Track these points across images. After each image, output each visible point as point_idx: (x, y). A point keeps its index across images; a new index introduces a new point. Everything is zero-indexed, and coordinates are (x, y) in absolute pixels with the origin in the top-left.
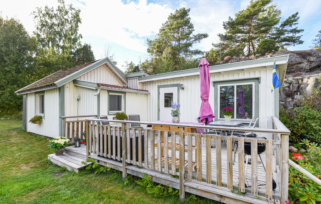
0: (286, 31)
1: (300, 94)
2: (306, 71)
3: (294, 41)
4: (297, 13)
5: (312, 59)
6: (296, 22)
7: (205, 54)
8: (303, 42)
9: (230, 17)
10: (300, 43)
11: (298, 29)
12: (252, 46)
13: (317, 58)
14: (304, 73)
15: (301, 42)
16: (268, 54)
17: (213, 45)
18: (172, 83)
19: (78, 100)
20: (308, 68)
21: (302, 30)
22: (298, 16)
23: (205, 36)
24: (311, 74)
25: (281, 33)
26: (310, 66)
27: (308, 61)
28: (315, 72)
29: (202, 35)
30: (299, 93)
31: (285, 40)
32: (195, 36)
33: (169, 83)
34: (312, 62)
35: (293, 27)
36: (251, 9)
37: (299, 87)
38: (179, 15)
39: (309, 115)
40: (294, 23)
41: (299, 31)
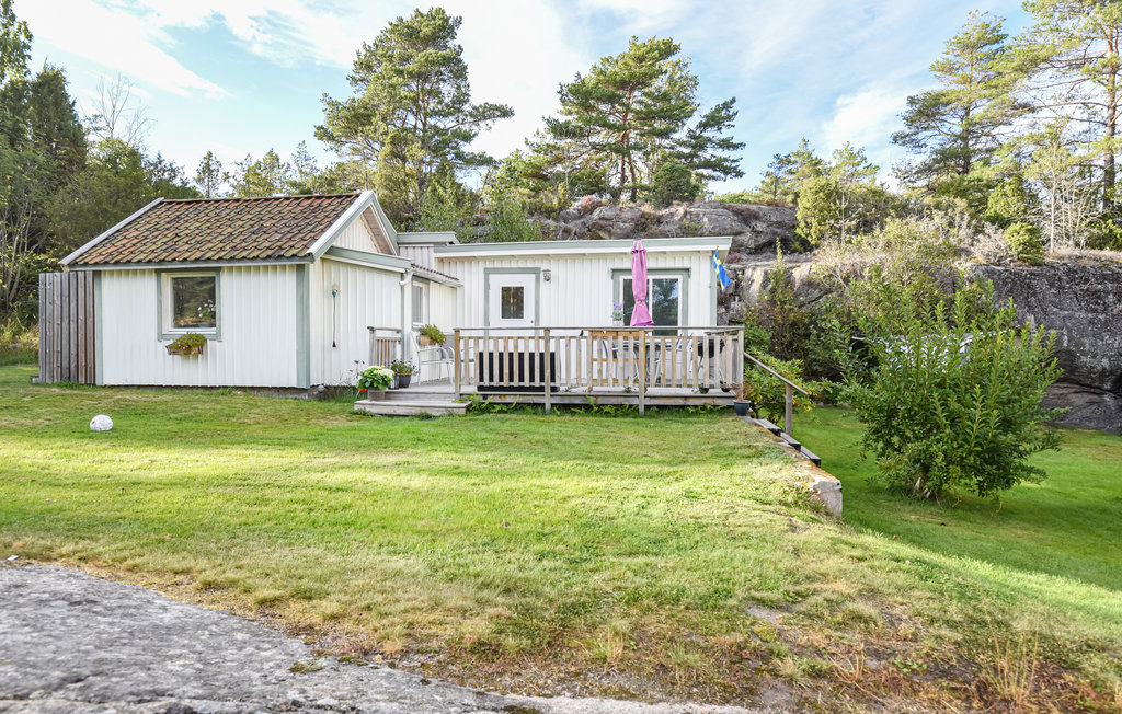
0: (709, 140)
1: (739, 301)
2: (748, 251)
3: (726, 171)
4: (733, 101)
5: (760, 227)
6: (731, 123)
7: (502, 167)
8: (743, 173)
9: (578, 75)
10: (736, 176)
11: (735, 141)
12: (630, 163)
13: (768, 226)
14: (744, 257)
15: (739, 174)
16: (678, 205)
17: (527, 143)
18: (522, 265)
19: (334, 294)
20: (752, 246)
21: (741, 144)
22: (735, 107)
23: (506, 113)
24: (758, 260)
25: (699, 143)
26: (755, 241)
27: (754, 230)
28: (764, 255)
29: (498, 109)
30: (737, 298)
31: (707, 164)
32: (475, 108)
33: (514, 265)
34: (759, 233)
35: (725, 134)
36: (631, 63)
37: (737, 285)
38: (429, 33)
39: (754, 336)
40: (727, 123)
41: (735, 147)
